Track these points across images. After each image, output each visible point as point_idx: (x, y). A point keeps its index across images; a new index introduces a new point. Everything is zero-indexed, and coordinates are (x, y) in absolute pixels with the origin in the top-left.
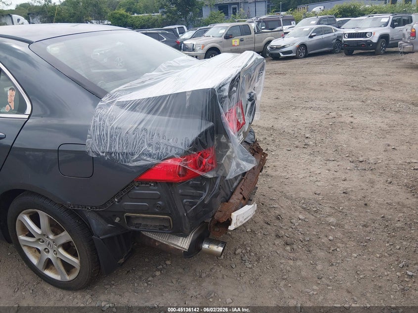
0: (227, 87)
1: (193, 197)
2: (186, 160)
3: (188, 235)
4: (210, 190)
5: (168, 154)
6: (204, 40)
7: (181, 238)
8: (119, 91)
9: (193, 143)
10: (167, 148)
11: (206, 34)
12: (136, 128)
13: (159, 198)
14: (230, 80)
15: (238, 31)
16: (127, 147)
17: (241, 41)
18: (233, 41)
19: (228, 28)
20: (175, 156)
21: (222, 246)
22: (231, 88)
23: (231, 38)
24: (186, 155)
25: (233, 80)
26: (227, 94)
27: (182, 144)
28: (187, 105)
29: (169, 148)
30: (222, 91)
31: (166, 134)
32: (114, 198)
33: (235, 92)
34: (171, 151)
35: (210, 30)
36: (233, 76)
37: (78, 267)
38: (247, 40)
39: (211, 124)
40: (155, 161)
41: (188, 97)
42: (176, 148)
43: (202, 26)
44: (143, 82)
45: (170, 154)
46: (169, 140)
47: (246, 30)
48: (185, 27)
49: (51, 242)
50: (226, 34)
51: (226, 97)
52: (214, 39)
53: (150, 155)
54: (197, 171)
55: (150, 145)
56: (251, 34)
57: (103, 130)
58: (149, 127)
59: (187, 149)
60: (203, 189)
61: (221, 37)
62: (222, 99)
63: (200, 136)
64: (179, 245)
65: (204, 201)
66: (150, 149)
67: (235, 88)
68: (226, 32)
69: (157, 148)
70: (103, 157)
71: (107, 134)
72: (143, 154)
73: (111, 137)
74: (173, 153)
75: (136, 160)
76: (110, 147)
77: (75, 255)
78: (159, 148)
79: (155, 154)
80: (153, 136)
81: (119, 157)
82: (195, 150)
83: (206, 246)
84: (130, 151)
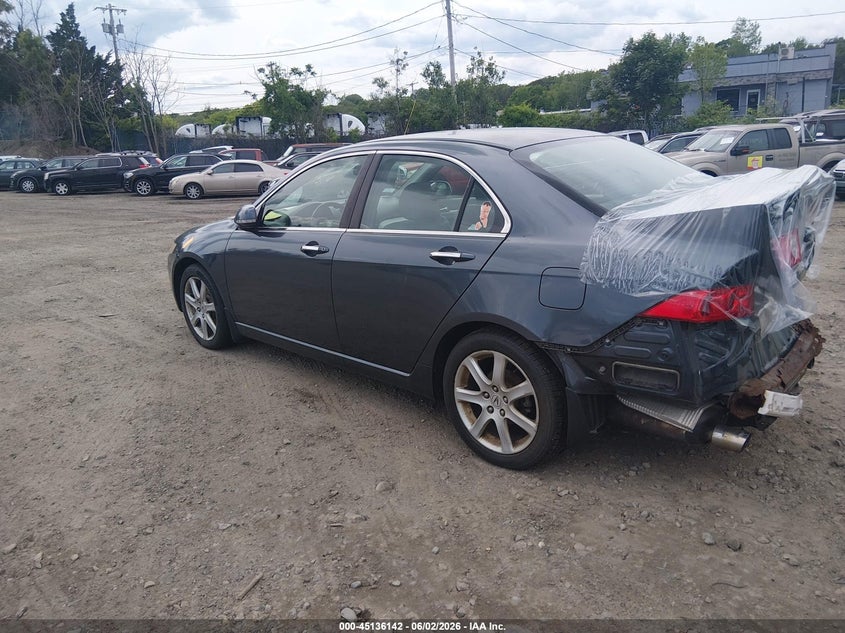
0: (782, 205)
1: (712, 352)
2: (715, 295)
3: (697, 408)
4: (737, 351)
5: (689, 284)
6: (686, 157)
7: (686, 411)
8: (621, 209)
9: (726, 274)
10: (689, 277)
11: (691, 146)
12: (649, 251)
13: (667, 344)
14: (787, 197)
15: (762, 140)
16: (634, 273)
17: (767, 159)
18: (750, 159)
19: (742, 135)
20: (700, 287)
21: (744, 437)
22: (786, 209)
23: (747, 153)
24: (716, 288)
25: (790, 198)
26: (781, 214)
27: (711, 272)
28: (722, 226)
29: (692, 277)
30: (775, 209)
31: (689, 261)
32: (605, 337)
33: (790, 213)
34: (694, 281)
35: (700, 140)
36: (791, 193)
37: (532, 434)
38: (782, 158)
39: (755, 251)
40: (672, 293)
41: (725, 215)
42: (702, 277)
43: (681, 131)
44: (650, 200)
45: (694, 285)
46: (692, 267)
47: (780, 139)
48: (644, 133)
49: (500, 397)
50: (736, 146)
51: (779, 217)
52: (709, 155)
53: (664, 285)
54: (726, 313)
55: (665, 272)
56: (791, 146)
57: (604, 252)
58: (667, 250)
59: (718, 279)
60: (727, 345)
61: (724, 151)
62: (775, 219)
63: (737, 265)
64: (680, 421)
65: (726, 361)
66: (665, 277)
67: (791, 209)
68: (735, 143)
69: (675, 277)
70: (601, 284)
71: (608, 258)
72: (655, 282)
73: (613, 261)
74: (697, 283)
75: (644, 290)
76: (612, 272)
77: (532, 417)
78: (679, 277)
79: (671, 284)
80: (670, 261)
81: (622, 286)
82: (728, 282)
83: (717, 435)
84: (638, 278)
